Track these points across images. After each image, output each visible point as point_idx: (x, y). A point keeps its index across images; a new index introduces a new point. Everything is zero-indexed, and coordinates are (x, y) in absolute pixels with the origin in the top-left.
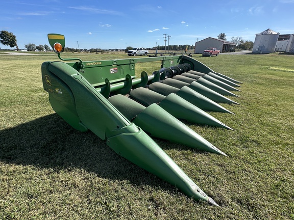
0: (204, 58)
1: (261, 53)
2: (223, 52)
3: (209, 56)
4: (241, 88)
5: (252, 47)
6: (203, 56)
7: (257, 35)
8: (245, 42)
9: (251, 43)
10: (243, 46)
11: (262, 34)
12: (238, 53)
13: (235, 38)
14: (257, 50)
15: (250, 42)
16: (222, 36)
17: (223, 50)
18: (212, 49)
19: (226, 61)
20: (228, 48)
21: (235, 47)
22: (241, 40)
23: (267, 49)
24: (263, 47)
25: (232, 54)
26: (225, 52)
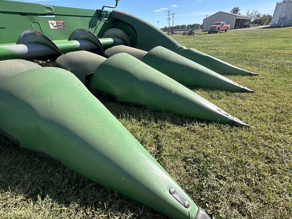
0: (209, 35)
1: (282, 26)
2: (235, 28)
3: (217, 32)
5: (269, 22)
6: (209, 33)
7: (278, 5)
8: (261, 16)
9: (270, 16)
10: (259, 22)
12: (253, 28)
13: (250, 12)
14: (277, 22)
15: (268, 16)
16: (236, 10)
17: (236, 26)
18: (220, 24)
19: (236, 36)
20: (241, 23)
21: (250, 22)
22: (257, 14)
23: (290, 21)
24: (285, 18)
25: (246, 29)
26: (238, 28)
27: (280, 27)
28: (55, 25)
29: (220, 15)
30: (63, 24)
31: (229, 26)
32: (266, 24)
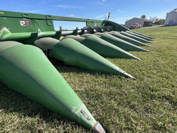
2: (144, 27)
3: (134, 29)
4: (154, 41)
5: (164, 23)
7: (168, 14)
8: (159, 20)
10: (158, 23)
11: (171, 12)
12: (154, 27)
13: (152, 18)
14: (168, 23)
15: (163, 20)
16: (144, 17)
17: (144, 25)
18: (136, 24)
20: (147, 24)
21: (152, 23)
22: (156, 19)
23: (175, 22)
24: (172, 21)
25: (150, 27)
26: (145, 27)
27: (170, 26)
28: (24, 23)
29: (135, 19)
30: (29, 23)
31: (141, 25)
32: (162, 25)
